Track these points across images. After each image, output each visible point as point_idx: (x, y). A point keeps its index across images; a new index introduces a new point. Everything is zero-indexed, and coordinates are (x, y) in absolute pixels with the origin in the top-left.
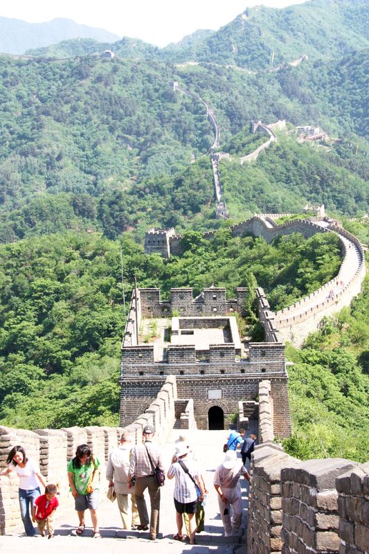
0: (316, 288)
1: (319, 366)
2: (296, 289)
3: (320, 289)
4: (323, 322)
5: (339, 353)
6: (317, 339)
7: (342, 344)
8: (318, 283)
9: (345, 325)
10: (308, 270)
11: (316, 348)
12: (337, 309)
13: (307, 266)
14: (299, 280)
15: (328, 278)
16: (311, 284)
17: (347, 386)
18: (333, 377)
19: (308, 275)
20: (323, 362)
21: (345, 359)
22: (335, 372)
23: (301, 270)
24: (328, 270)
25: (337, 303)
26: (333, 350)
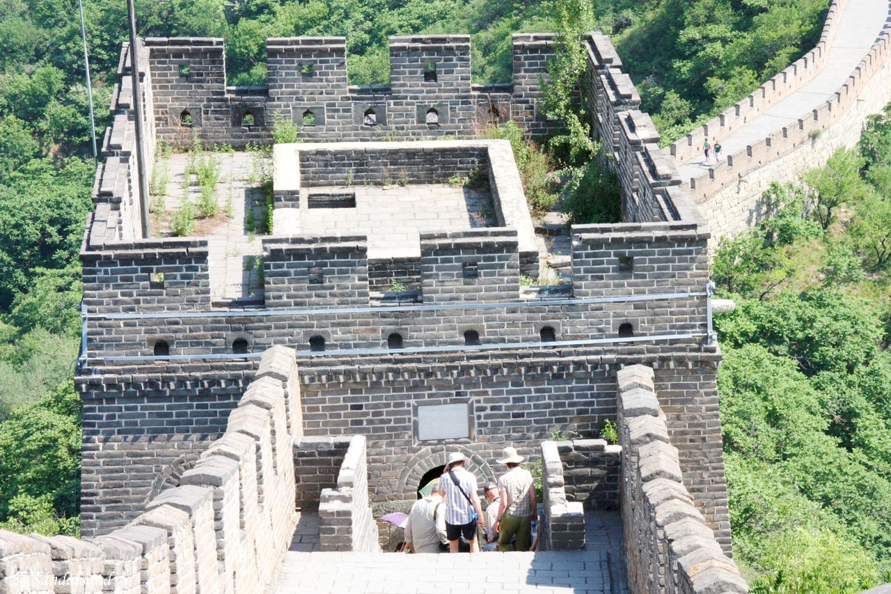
0: (742, 92)
1: (756, 350)
2: (673, 98)
3: (757, 94)
4: (767, 204)
5: (821, 304)
6: (746, 258)
7: (831, 275)
8: (749, 75)
9: (842, 213)
10: (715, 30)
11: (745, 288)
12: (817, 157)
13: (711, 19)
14: (684, 67)
15: (783, 55)
16: (726, 77)
17: (850, 414)
18: (805, 384)
19: (716, 49)
20: (768, 336)
21: (843, 325)
22: (809, 369)
23: (692, 33)
24: (782, 31)
25: (814, 137)
26: (803, 296)
